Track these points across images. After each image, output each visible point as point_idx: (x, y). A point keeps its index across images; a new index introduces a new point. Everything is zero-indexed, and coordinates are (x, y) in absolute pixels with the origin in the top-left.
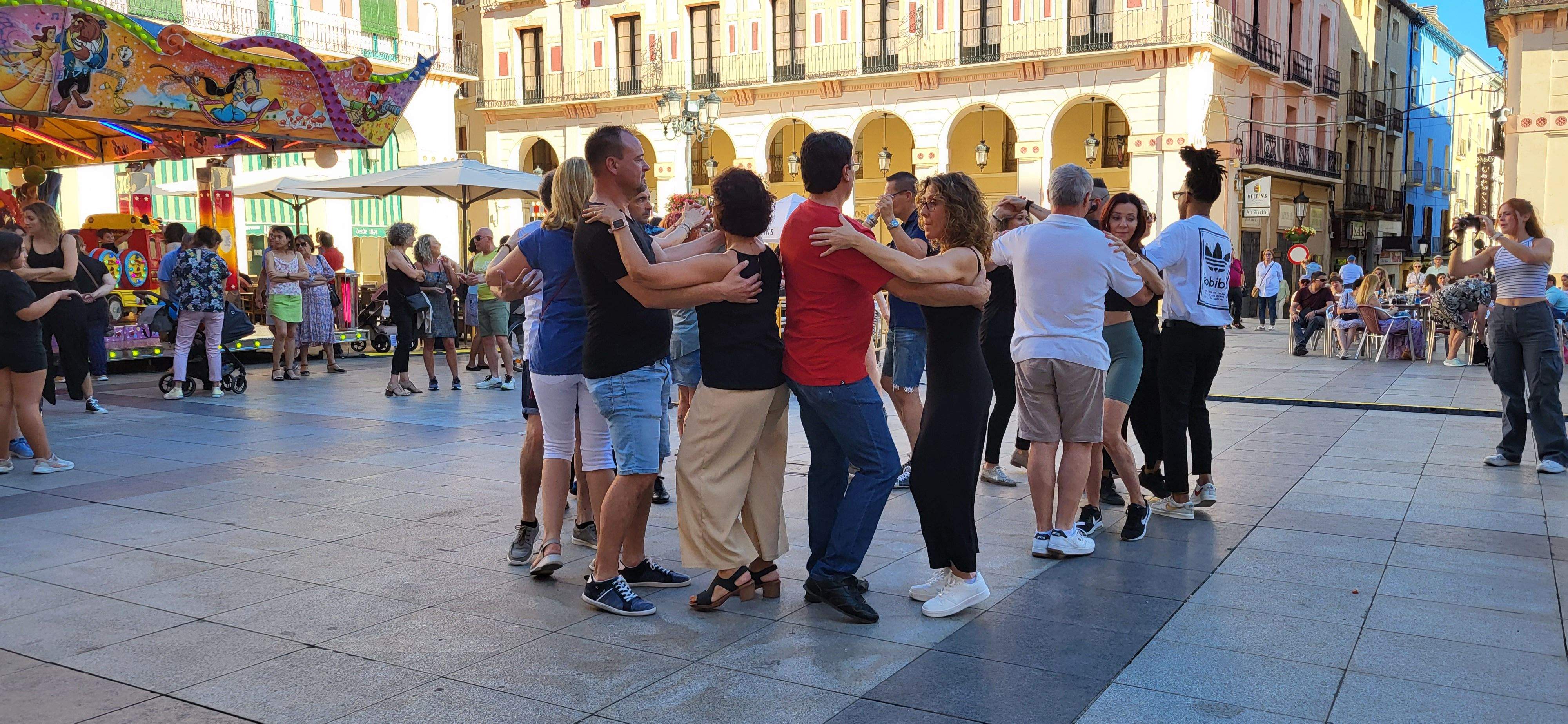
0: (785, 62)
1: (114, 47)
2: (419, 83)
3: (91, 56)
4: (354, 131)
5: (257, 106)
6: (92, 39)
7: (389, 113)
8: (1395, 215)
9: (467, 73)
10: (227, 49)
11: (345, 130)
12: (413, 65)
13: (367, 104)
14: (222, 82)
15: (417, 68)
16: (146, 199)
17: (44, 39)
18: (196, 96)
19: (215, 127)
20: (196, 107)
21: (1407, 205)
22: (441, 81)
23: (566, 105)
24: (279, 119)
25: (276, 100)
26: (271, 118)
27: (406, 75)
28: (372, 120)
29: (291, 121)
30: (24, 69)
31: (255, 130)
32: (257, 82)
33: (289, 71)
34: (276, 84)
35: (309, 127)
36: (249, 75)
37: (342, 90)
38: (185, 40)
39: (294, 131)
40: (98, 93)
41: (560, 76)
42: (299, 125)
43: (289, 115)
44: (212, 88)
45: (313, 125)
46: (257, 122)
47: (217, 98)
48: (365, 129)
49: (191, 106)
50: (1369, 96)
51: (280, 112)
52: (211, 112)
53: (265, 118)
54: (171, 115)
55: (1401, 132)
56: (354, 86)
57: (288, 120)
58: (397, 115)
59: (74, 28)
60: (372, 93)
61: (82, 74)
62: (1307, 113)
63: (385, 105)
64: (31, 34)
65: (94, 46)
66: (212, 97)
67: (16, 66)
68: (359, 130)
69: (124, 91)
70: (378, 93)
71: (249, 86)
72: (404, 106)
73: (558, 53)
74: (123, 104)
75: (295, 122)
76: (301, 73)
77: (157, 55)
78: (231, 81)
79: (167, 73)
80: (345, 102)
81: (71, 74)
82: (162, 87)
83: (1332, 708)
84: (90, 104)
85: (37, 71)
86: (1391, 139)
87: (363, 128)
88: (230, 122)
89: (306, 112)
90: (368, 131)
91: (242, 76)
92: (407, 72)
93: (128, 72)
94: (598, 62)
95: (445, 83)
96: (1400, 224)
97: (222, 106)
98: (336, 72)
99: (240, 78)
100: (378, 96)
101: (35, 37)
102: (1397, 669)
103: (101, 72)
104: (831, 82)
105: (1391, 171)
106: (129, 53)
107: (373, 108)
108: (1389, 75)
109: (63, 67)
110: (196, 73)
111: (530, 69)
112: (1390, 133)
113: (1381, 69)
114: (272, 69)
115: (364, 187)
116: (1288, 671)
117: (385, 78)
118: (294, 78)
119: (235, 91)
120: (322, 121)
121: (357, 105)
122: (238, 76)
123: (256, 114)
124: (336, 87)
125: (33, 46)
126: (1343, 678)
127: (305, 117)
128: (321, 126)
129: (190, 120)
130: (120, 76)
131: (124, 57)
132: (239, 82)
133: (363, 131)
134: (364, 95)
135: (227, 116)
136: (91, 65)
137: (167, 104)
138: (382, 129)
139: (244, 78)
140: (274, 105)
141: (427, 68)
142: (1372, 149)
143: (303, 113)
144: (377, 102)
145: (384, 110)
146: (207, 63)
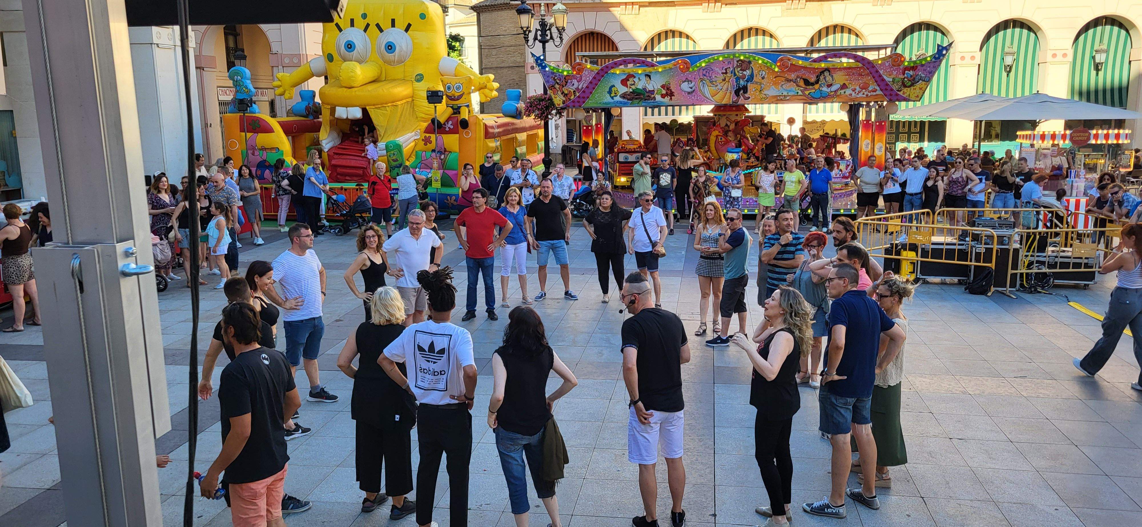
1: (756, 71)
2: (940, 62)
3: (747, 77)
4: (897, 95)
5: (834, 88)
6: (746, 70)
11: (891, 95)
12: (934, 51)
13: (904, 79)
14: (813, 79)
15: (937, 53)
17: (726, 73)
18: (799, 88)
19: (812, 101)
20: (800, 93)
24: (847, 93)
25: (844, 84)
26: (843, 93)
27: (930, 58)
28: (909, 87)
29: (855, 93)
30: (719, 87)
31: (834, 100)
32: (832, 76)
33: (849, 68)
34: (843, 76)
35: (867, 95)
36: (826, 74)
37: (886, 73)
38: (790, 63)
42: (860, 95)
43: (854, 90)
44: (807, 82)
45: (869, 94)
46: (835, 96)
47: (811, 87)
48: (906, 92)
49: (798, 93)
51: (848, 90)
52: (809, 94)
54: (788, 98)
56: (893, 70)
57: (853, 93)
58: (927, 82)
59: (738, 66)
60: (906, 72)
61: (744, 85)
63: (918, 77)
64: (720, 72)
65: (748, 73)
66: (808, 87)
67: (716, 86)
68: (901, 93)
70: (911, 71)
71: (827, 79)
72: (932, 76)
74: (764, 96)
76: (859, 67)
77: (777, 72)
78: (817, 78)
79: (783, 79)
80: (888, 79)
81: (739, 86)
82: (782, 86)
84: (749, 98)
85: (725, 88)
88: (820, 98)
89: (865, 87)
90: (908, 93)
92: (930, 56)
97: (814, 91)
98: (879, 64)
100: (911, 73)
101: (723, 73)
103: (752, 83)
106: (764, 73)
107: (909, 80)
109: (735, 84)
110: (798, 77)
114: (840, 69)
117: (914, 62)
118: (854, 71)
119: (820, 83)
120: (875, 91)
121: (897, 80)
122: (821, 75)
123: (834, 92)
124: (881, 72)
125: (722, 77)
128: (875, 94)
129: (798, 99)
130: (761, 84)
131: (762, 75)
132: (822, 78)
133: (904, 93)
134: (901, 73)
135: (817, 95)
136: (747, 81)
137: (785, 93)
138: (918, 91)
139: (824, 75)
140: (844, 87)
141: (944, 52)
143: (862, 88)
144: (911, 76)
145: (917, 80)
146: (803, 71)
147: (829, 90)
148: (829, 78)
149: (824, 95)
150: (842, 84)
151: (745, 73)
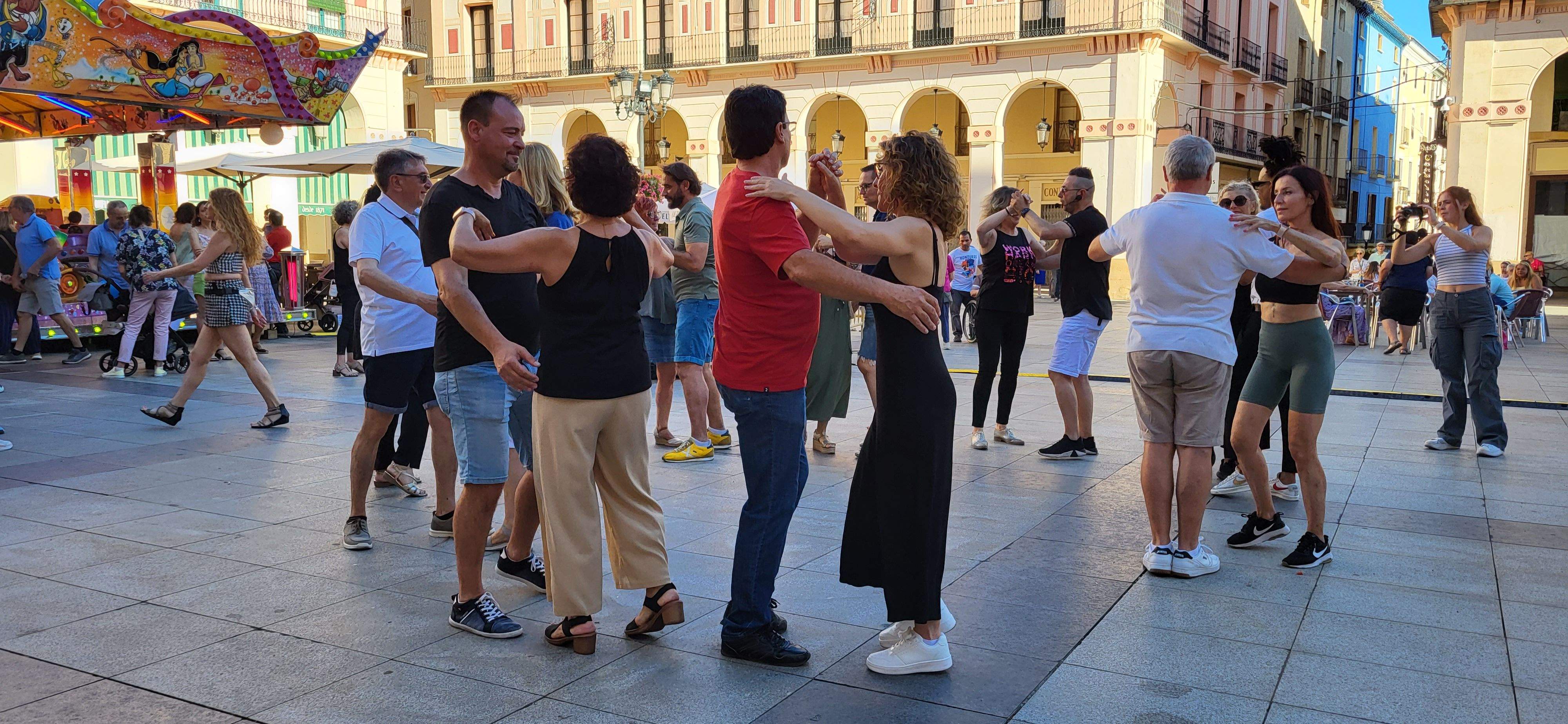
0: (738, 43)
1: (53, 19)
2: (367, 59)
3: (29, 28)
4: (300, 108)
5: (201, 81)
6: (30, 10)
7: (336, 89)
8: (1340, 202)
9: (416, 50)
10: (169, 22)
11: (291, 106)
12: (361, 41)
13: (314, 81)
14: (165, 56)
15: (364, 45)
16: (86, 174)
18: (137, 70)
19: (157, 102)
20: (137, 81)
21: (1351, 192)
22: (389, 58)
23: (517, 84)
24: (223, 94)
25: (220, 75)
26: (215, 93)
27: (354, 51)
28: (318, 97)
29: (236, 96)
31: (198, 105)
32: (201, 56)
33: (234, 46)
34: (220, 58)
35: (254, 103)
36: (192, 49)
37: (288, 66)
38: (126, 13)
39: (238, 107)
40: (36, 65)
41: (510, 55)
42: (244, 101)
43: (234, 90)
44: (153, 61)
45: (258, 101)
46: (201, 97)
47: (160, 72)
48: (312, 106)
49: (132, 80)
50: (1315, 84)
51: (224, 87)
52: (153, 86)
53: (208, 93)
54: (111, 89)
55: (1347, 120)
56: (301, 62)
57: (232, 96)
58: (345, 92)
60: (318, 69)
61: (20, 46)
62: (1255, 100)
63: (332, 82)
65: (32, 18)
66: (154, 71)
68: (305, 106)
69: (63, 63)
70: (325, 69)
71: (192, 60)
72: (352, 83)
73: (509, 30)
74: (62, 78)
75: (240, 98)
76: (246, 47)
77: (98, 28)
78: (173, 55)
79: (108, 46)
80: (291, 78)
81: (8, 46)
82: (102, 61)
83: (1277, 687)
84: (28, 76)
86: (1337, 127)
87: (310, 104)
88: (173, 97)
89: (251, 88)
90: (315, 108)
91: (185, 50)
92: (355, 48)
93: (67, 45)
94: (550, 41)
95: (394, 60)
96: (1344, 211)
97: (164, 80)
98: (282, 46)
99: (183, 52)
100: (325, 72)
102: (1341, 649)
103: (40, 45)
104: (785, 64)
105: (1336, 158)
106: (69, 25)
107: (319, 84)
108: (1335, 64)
109: (1, 38)
110: (137, 46)
111: (480, 47)
112: (1336, 121)
113: (1328, 57)
114: (216, 43)
115: (310, 165)
116: (1234, 651)
117: (333, 54)
118: (239, 53)
119: (177, 65)
120: (267, 96)
121: (303, 81)
122: (181, 50)
123: (199, 90)
124: (282, 63)
126: (1287, 658)
127: (250, 93)
128: (266, 102)
129: (131, 94)
130: (59, 49)
131: (63, 29)
132: (182, 56)
133: (310, 107)
134: (311, 71)
135: (169, 91)
136: (29, 37)
137: (107, 78)
138: (329, 105)
139: (187, 52)
140: (218, 80)
141: (375, 44)
142: (1318, 137)
143: (248, 88)
144: (324, 79)
145: (331, 86)
146: (149, 36)
147: (190, 83)
148: (194, 59)
149: (179, 92)
150: (215, 74)
151: (26, 17)
